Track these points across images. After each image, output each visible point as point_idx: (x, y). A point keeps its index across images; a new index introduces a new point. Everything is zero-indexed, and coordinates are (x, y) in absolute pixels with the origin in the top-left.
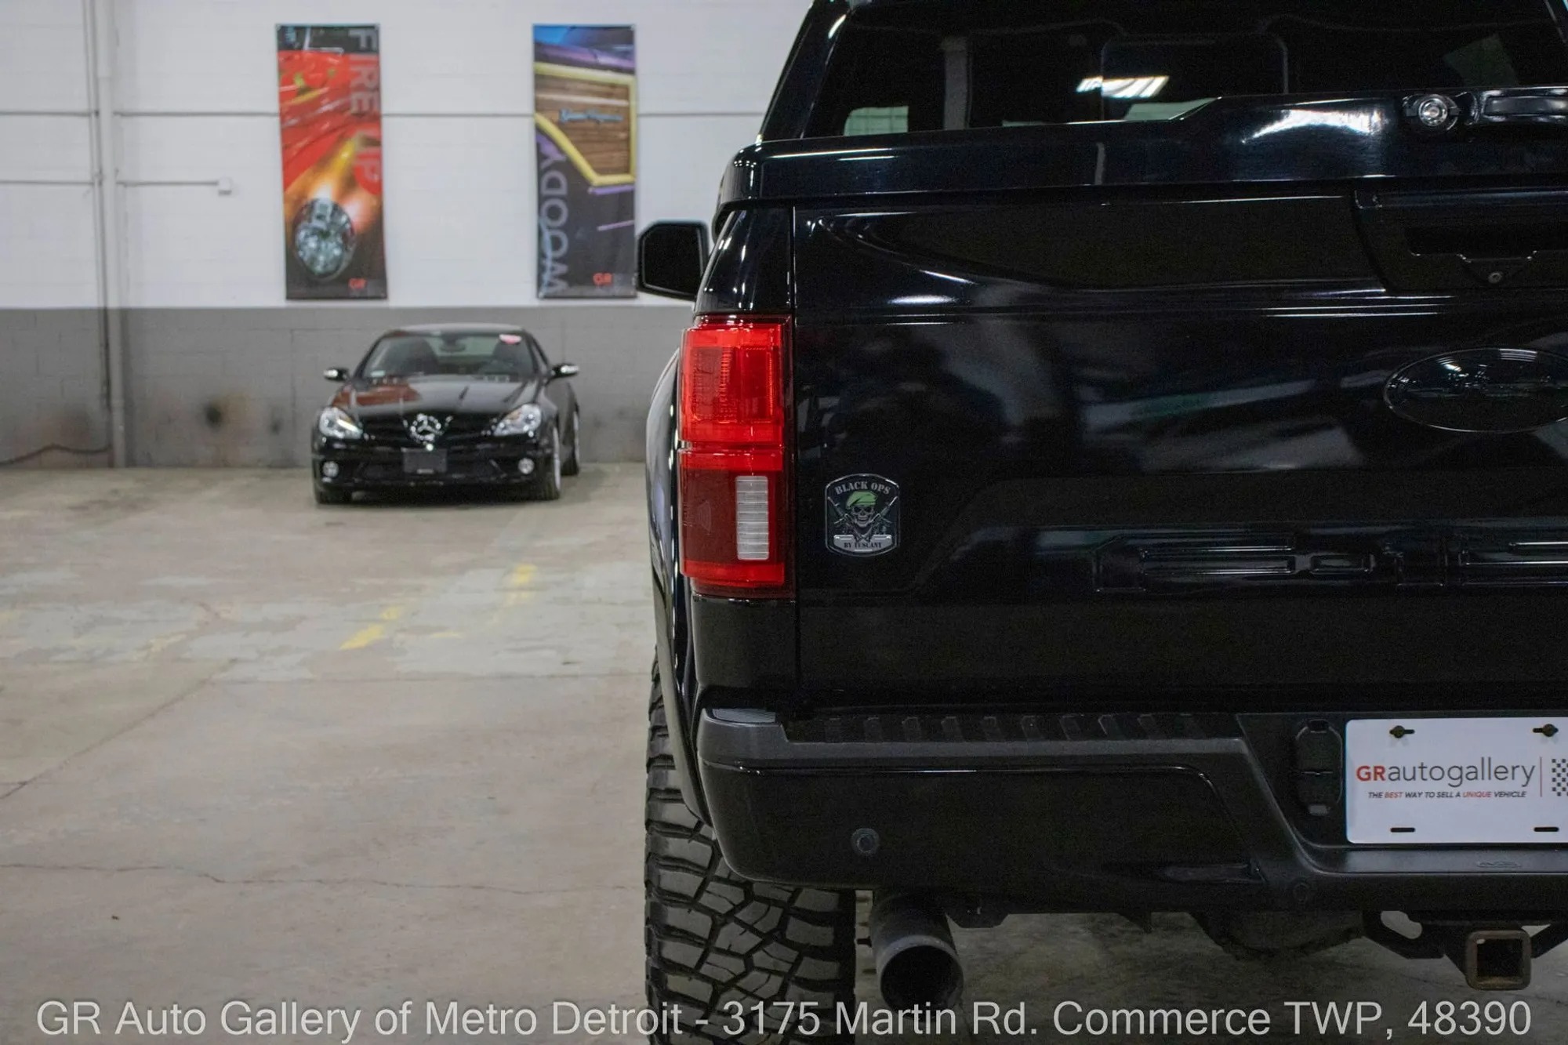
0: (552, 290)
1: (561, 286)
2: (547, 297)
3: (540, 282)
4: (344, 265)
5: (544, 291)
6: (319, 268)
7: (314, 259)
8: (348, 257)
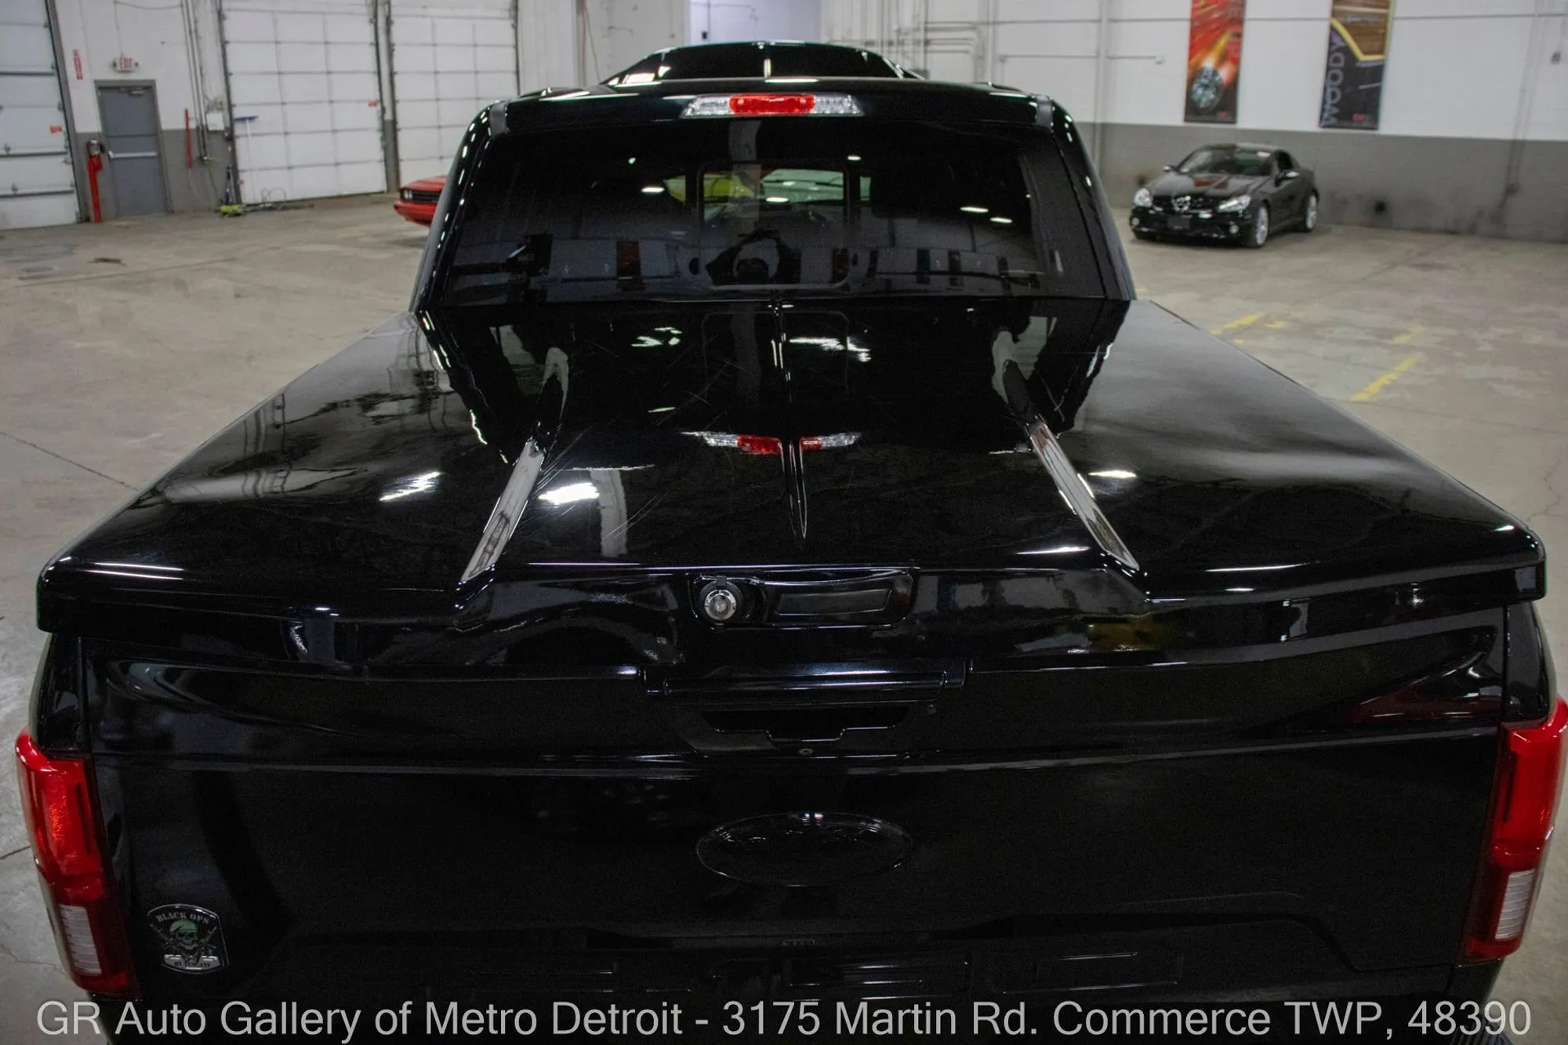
0: (1328, 123)
1: (1333, 120)
2: (1324, 127)
3: (1321, 118)
4: (1216, 104)
5: (1324, 123)
6: (1202, 105)
7: (1200, 100)
8: (1218, 99)
